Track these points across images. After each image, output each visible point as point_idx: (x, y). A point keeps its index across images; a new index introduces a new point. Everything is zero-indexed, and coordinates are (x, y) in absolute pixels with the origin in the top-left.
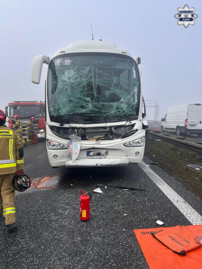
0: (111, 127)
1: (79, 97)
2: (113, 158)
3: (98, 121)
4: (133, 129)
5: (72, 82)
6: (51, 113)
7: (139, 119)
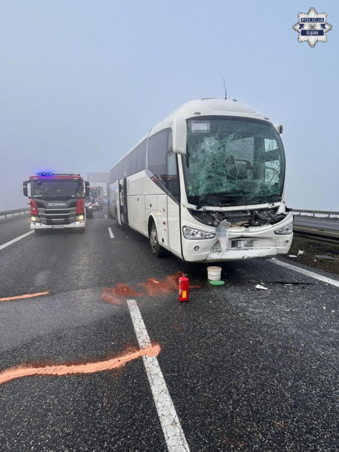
0: (251, 211)
1: (220, 172)
2: (261, 249)
3: (238, 202)
4: (277, 213)
5: (215, 152)
6: (188, 193)
7: (282, 201)
